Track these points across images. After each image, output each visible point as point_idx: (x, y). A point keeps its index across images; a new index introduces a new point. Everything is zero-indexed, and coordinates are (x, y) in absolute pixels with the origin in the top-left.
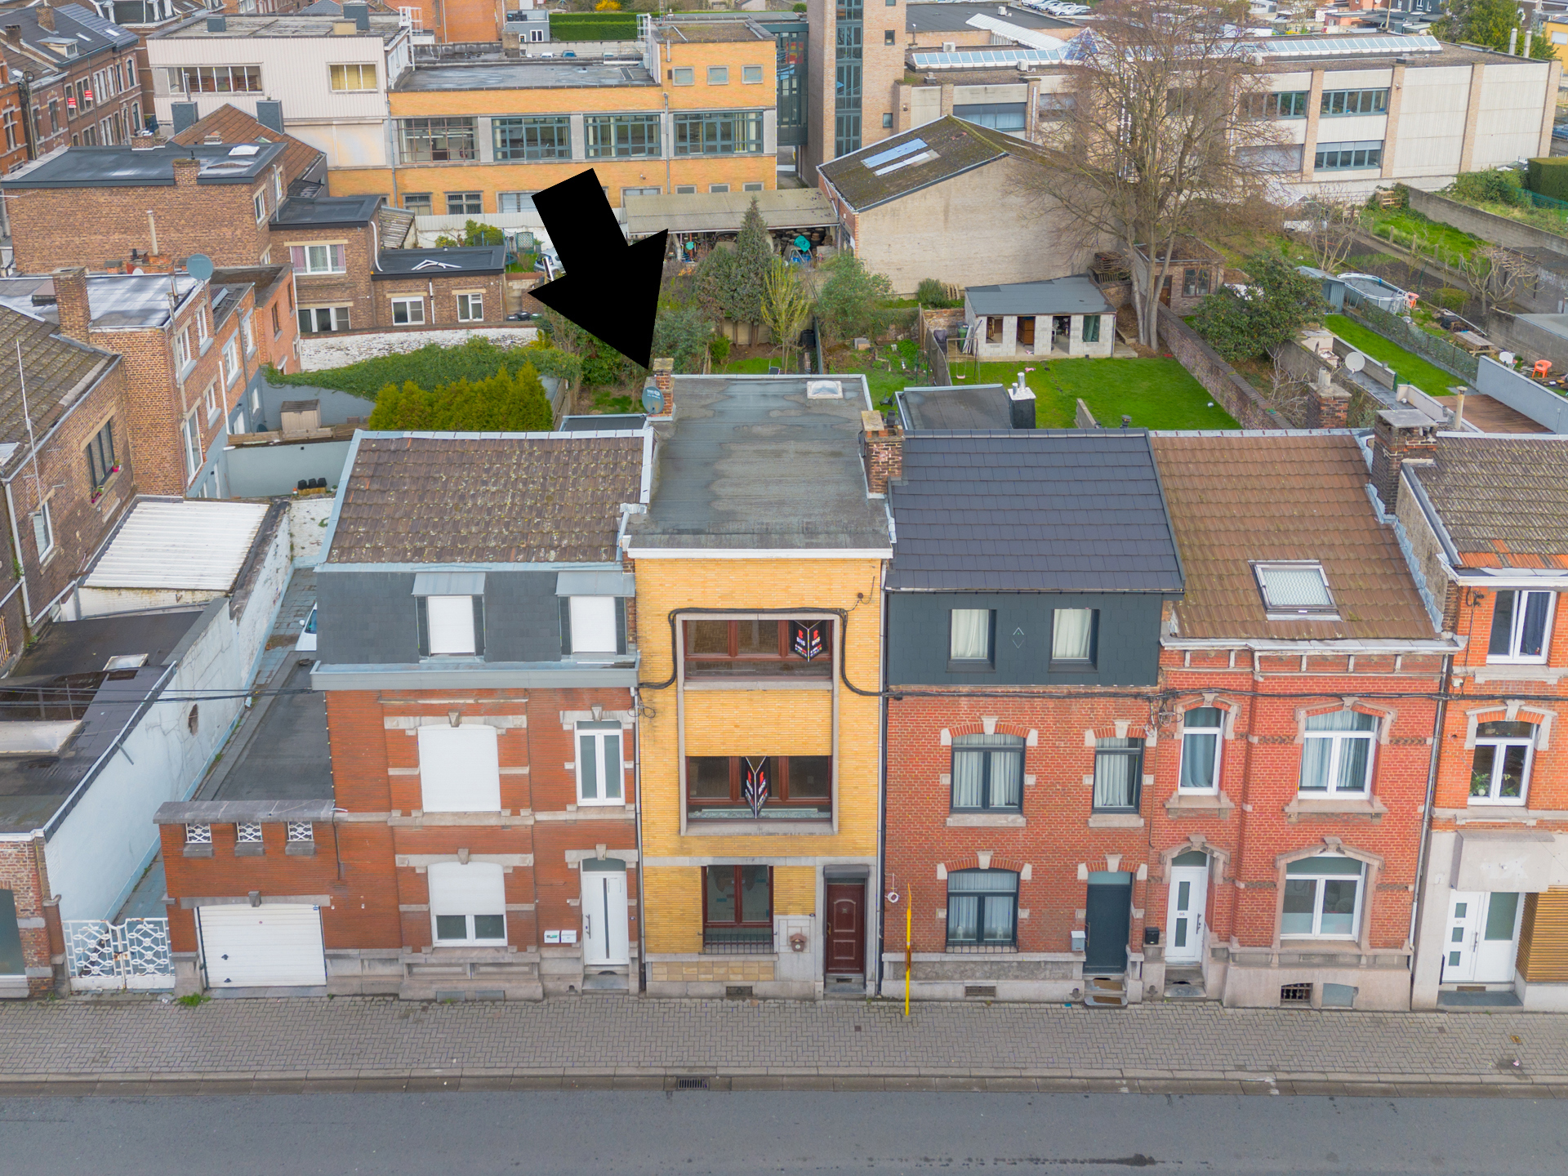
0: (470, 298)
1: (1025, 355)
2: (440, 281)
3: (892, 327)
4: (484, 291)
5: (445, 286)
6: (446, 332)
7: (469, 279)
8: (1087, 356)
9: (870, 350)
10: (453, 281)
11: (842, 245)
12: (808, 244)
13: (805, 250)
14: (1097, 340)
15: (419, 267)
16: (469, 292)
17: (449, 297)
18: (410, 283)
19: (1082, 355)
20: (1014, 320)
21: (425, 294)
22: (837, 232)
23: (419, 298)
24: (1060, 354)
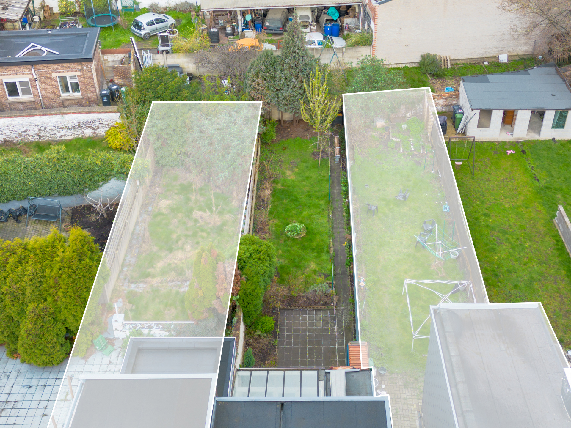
0: (68, 78)
1: (506, 137)
2: (40, 66)
3: (403, 107)
4: (78, 73)
5: (46, 70)
6: (43, 117)
7: (65, 65)
8: (554, 139)
9: (386, 128)
10: (52, 67)
11: (363, 25)
12: (337, 14)
13: (335, 19)
14: (563, 127)
15: (21, 54)
16: (67, 74)
17: (50, 78)
18: (16, 68)
19: (550, 138)
20: (501, 113)
21: (30, 76)
22: (359, 9)
23: (26, 78)
24: (534, 137)
